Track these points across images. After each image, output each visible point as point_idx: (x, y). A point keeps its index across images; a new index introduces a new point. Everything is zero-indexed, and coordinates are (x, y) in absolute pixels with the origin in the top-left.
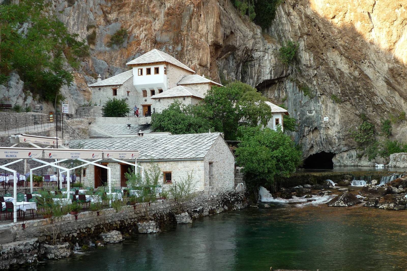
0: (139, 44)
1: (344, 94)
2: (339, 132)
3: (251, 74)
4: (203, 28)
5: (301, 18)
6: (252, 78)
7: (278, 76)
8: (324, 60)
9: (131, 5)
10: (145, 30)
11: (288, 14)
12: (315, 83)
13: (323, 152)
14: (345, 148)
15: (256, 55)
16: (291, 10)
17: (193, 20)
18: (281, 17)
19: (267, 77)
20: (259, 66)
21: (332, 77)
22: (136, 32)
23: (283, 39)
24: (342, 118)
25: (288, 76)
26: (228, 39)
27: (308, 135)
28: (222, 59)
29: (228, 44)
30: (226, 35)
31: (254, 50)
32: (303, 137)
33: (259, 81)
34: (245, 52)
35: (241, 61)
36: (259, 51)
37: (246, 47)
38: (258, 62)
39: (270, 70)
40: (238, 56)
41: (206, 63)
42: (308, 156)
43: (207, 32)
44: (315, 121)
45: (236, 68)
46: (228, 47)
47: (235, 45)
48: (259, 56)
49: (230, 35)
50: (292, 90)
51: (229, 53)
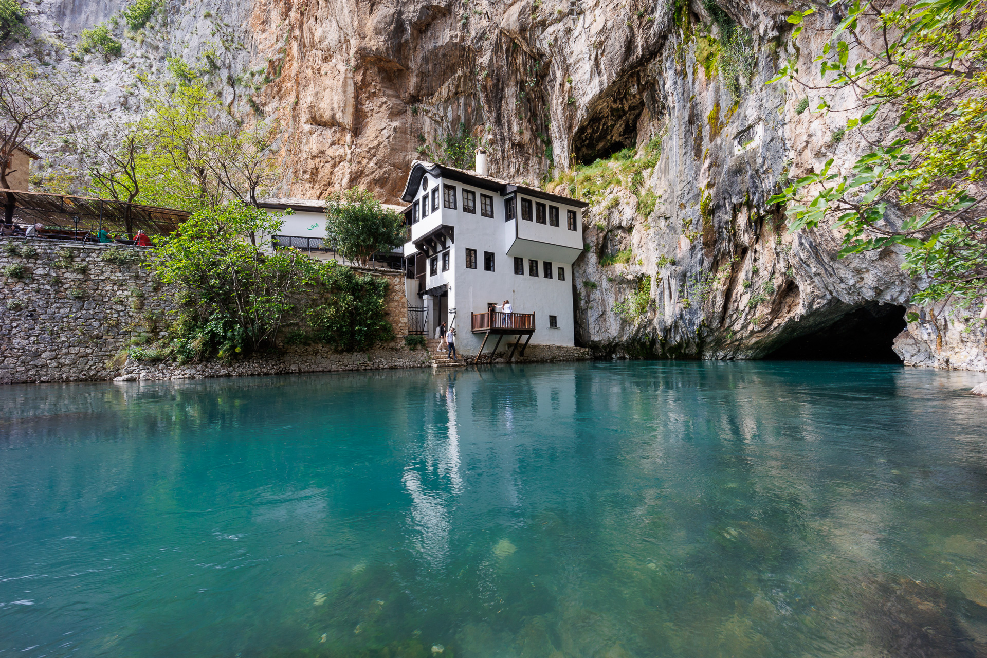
25: (662, 45)
26: (429, 34)
27: (760, 241)
28: (448, 99)
29: (430, 46)
30: (410, 23)
31: (534, 27)
32: (743, 251)
33: (576, 116)
34: (504, 48)
35: (498, 80)
36: (550, 25)
37: (501, 33)
38: (558, 58)
39: (592, 62)
40: (482, 69)
41: (331, 113)
42: (775, 324)
43: (343, 38)
44: (762, 166)
45: (490, 107)
46: (437, 55)
47: (457, 40)
48: (553, 37)
49: (435, 22)
50: (680, 90)
51: (460, 73)
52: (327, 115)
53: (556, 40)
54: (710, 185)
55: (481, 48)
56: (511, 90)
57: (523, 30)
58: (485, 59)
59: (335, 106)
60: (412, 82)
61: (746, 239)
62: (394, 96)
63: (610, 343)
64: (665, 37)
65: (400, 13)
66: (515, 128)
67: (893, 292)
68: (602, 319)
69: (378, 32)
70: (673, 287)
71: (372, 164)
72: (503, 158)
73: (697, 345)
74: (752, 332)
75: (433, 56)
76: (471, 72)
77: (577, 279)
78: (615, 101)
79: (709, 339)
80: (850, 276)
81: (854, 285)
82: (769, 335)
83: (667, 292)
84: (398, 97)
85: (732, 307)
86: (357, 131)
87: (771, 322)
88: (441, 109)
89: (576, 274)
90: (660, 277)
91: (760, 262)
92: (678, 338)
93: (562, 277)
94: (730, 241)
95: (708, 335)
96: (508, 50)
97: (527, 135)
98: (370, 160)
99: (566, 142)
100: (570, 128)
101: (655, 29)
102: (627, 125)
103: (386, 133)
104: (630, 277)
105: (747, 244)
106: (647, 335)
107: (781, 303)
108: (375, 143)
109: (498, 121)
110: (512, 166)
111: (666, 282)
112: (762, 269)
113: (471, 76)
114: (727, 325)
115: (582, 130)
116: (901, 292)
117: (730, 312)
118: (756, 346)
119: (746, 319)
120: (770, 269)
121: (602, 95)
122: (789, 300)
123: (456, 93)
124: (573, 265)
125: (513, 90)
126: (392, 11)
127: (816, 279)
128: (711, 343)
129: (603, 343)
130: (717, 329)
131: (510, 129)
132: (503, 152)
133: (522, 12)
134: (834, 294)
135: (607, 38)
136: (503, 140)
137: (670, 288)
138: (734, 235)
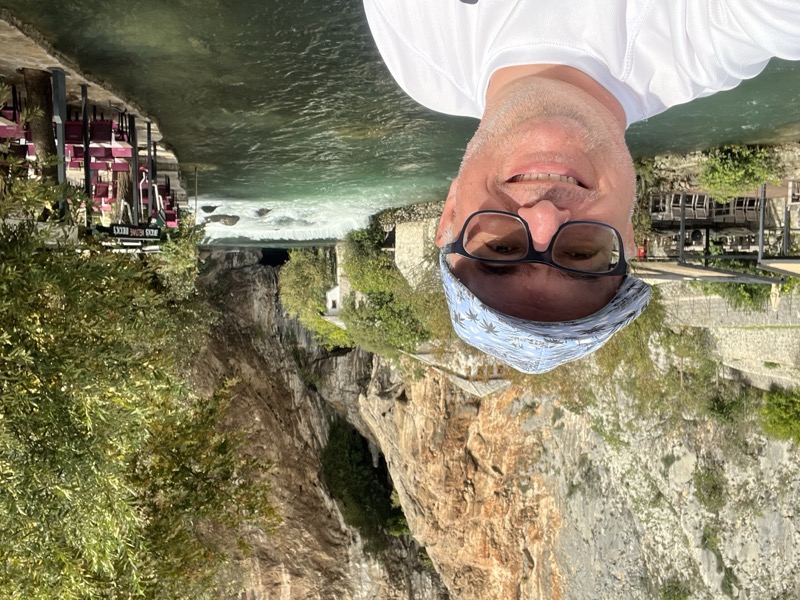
0: (498, 404)
1: (247, 337)
2: (254, 290)
3: (360, 363)
4: (420, 422)
5: (298, 431)
6: (360, 359)
7: (327, 362)
8: (272, 379)
9: (507, 453)
10: (491, 421)
11: (313, 436)
12: (283, 351)
13: (273, 266)
14: (246, 270)
15: (354, 387)
16: (310, 442)
17: (432, 431)
18: (323, 433)
19: (340, 359)
20: (350, 374)
21: (261, 359)
22: (502, 419)
23: (319, 405)
24: (249, 307)
36: (351, 391)
37: (366, 397)
39: (337, 368)
53: (350, 385)
67: (258, 266)
81: (264, 269)
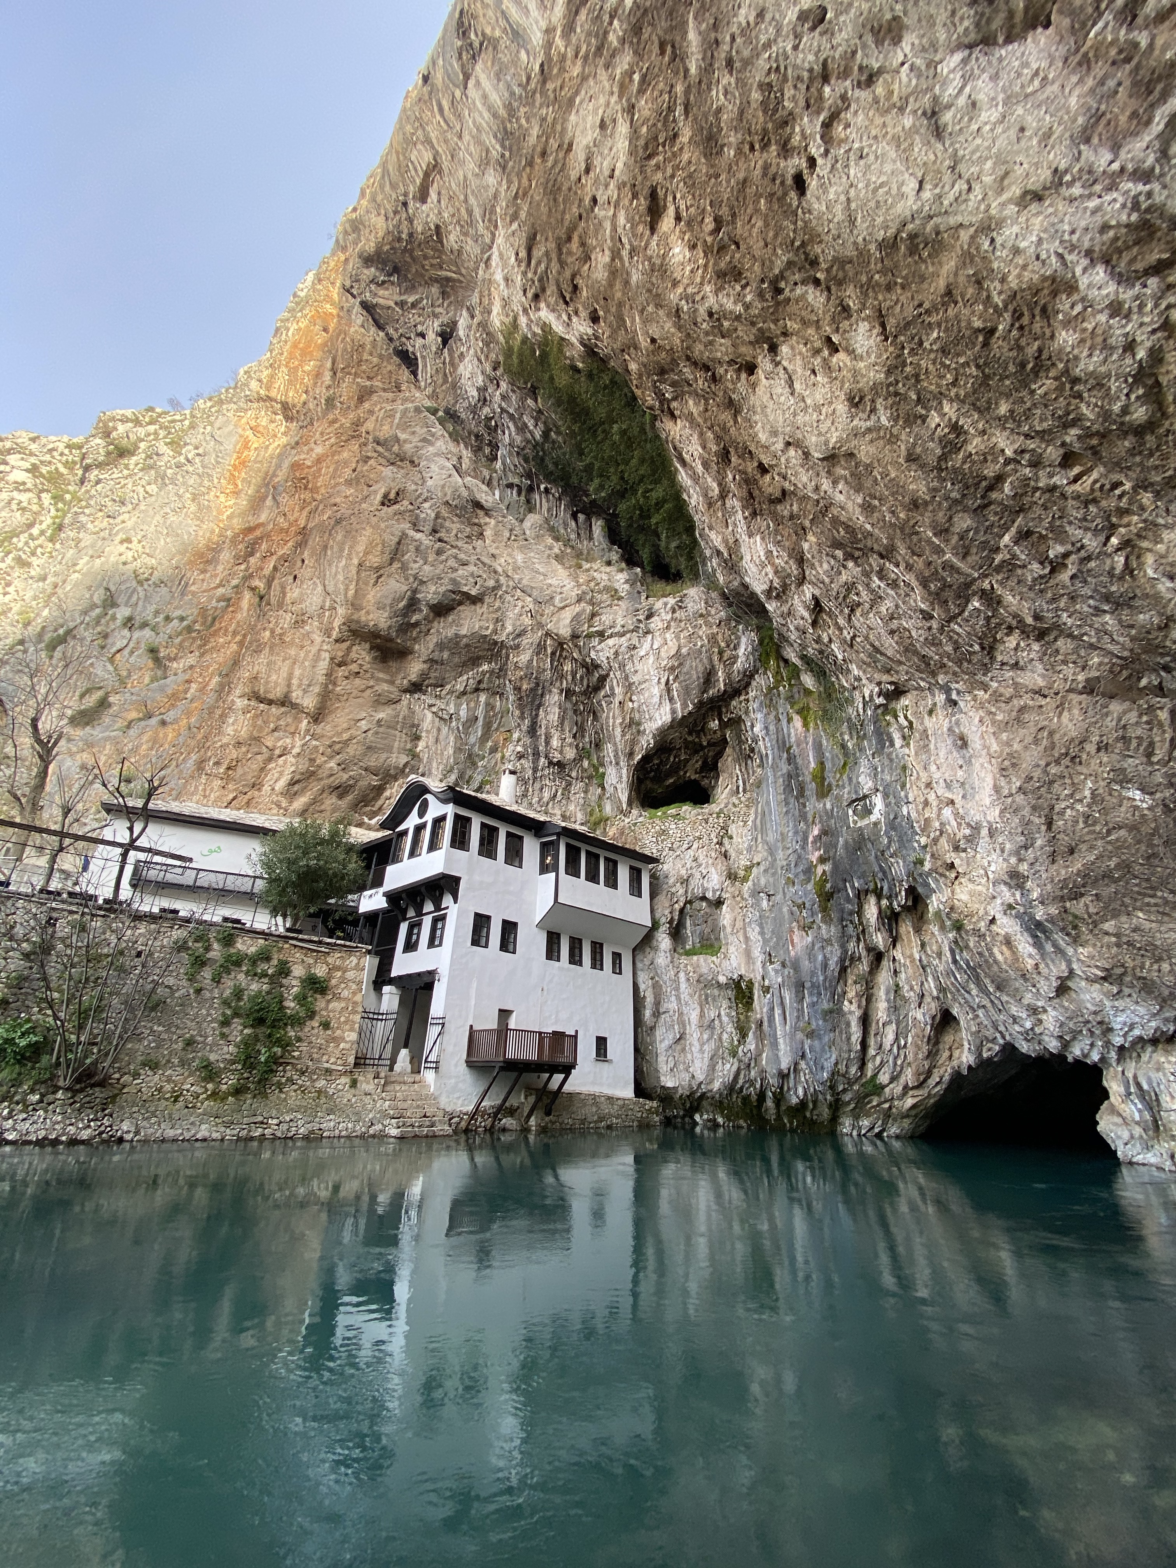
4: (302, 594)
7: (696, 695)
15: (604, 650)
17: (275, 583)
19: (663, 717)
20: (628, 686)
25: (748, 684)
26: (450, 619)
27: (898, 946)
28: (464, 693)
29: (450, 633)
30: (428, 604)
31: (589, 636)
32: (878, 957)
33: (638, 741)
34: (549, 651)
35: (537, 685)
36: (611, 636)
37: (548, 634)
38: (618, 673)
39: (663, 686)
40: (517, 667)
41: (285, 690)
42: (935, 1078)
43: (327, 604)
44: (889, 847)
45: (523, 713)
46: (457, 643)
47: (488, 632)
48: (612, 651)
49: (461, 608)
50: (774, 737)
51: (485, 667)
52: (277, 693)
53: (616, 654)
54: (822, 860)
55: (517, 647)
56: (554, 699)
57: (575, 636)
58: (524, 658)
59: (295, 682)
60: (415, 668)
61: (879, 940)
62: (386, 681)
63: (693, 1093)
64: (752, 677)
65: (415, 591)
66: (555, 743)
67: (1082, 1044)
68: (679, 1047)
69: (380, 607)
70: (787, 1001)
71: (332, 764)
72: (535, 779)
73: (830, 1106)
74: (906, 1088)
75: (453, 644)
76: (501, 670)
77: (639, 973)
78: (690, 733)
79: (847, 1097)
80: (1024, 1016)
81: (1032, 1029)
82: (929, 1094)
83: (777, 1012)
84: (392, 683)
85: (872, 1042)
86: (317, 717)
87: (929, 1074)
88: (452, 706)
89: (639, 965)
90: (767, 983)
91: (903, 976)
92: (800, 1092)
93: (617, 968)
94: (859, 940)
95: (845, 1091)
96: (553, 653)
97: (570, 754)
98: (331, 757)
99: (624, 771)
100: (631, 754)
101: (739, 665)
102: (705, 763)
103: (364, 725)
104: (722, 979)
105: (882, 948)
106: (752, 1083)
107: (937, 1043)
108: (345, 736)
109: (533, 730)
110: (546, 790)
111: (777, 992)
112: (906, 988)
113: (502, 672)
114: (869, 1074)
115: (646, 759)
116: (1092, 1045)
117: (872, 1052)
118: (913, 1112)
119: (895, 1064)
120: (917, 988)
121: (676, 724)
122: (948, 1038)
123: (477, 690)
124: (634, 950)
125: (556, 698)
126: (405, 588)
127: (980, 1013)
128: (849, 1103)
129: (680, 1091)
130: (857, 1079)
131: (547, 743)
132: (535, 770)
133: (576, 618)
134: (1008, 1038)
135: (681, 664)
136: (536, 754)
137: (782, 1004)
138: (863, 931)
